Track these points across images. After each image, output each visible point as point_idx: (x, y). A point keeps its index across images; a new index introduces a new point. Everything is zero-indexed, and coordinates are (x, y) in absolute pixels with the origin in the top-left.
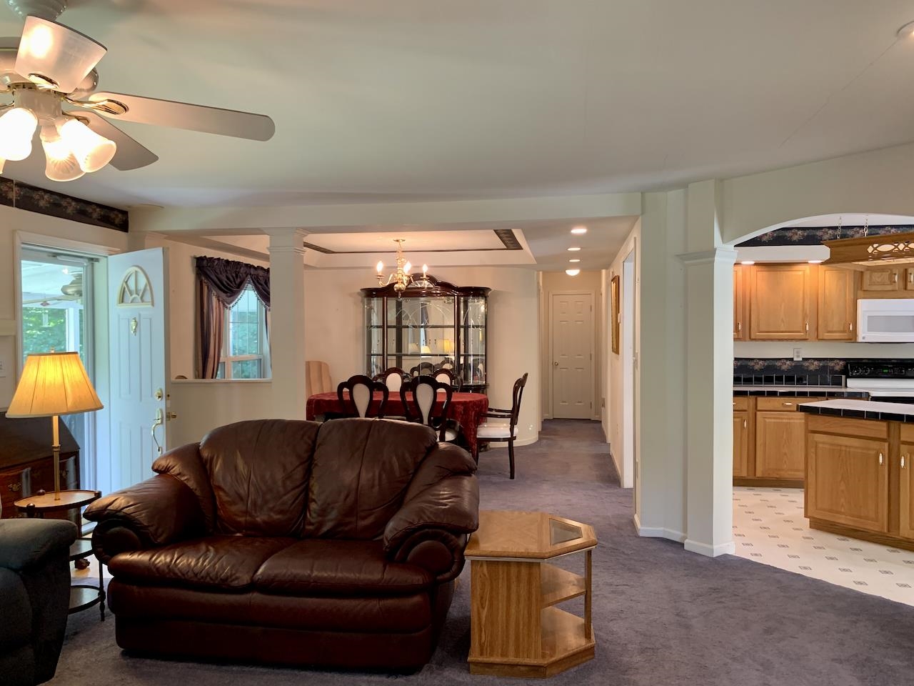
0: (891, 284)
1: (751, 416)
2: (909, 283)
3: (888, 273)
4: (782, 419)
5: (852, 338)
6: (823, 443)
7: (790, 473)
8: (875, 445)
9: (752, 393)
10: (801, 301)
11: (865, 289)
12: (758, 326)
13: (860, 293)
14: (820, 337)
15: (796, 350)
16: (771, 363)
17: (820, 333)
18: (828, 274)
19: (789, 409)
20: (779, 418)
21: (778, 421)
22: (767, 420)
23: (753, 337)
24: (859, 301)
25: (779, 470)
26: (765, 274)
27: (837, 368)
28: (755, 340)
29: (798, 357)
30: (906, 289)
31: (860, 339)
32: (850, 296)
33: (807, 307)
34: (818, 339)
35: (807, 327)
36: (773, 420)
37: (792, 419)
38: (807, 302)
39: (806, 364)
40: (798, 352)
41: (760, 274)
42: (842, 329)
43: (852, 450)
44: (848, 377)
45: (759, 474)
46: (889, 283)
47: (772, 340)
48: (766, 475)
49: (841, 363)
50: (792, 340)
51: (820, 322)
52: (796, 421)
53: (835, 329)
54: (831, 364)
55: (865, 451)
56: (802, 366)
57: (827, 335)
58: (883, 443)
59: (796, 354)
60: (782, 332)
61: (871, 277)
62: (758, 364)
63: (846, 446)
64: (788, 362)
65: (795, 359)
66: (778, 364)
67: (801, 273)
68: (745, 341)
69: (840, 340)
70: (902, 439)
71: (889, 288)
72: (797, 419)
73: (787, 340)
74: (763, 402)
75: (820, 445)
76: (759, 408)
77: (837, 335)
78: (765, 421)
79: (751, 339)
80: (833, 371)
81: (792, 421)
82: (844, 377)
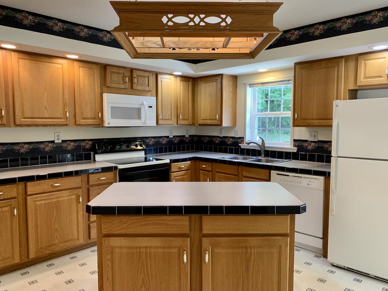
0: (124, 84)
1: (21, 203)
2: (134, 84)
3: (122, 75)
4: (51, 199)
5: (100, 124)
6: (121, 247)
7: (61, 245)
8: (178, 242)
9: (21, 179)
10: (61, 91)
11: (108, 85)
12: (23, 112)
13: (105, 89)
14: (78, 123)
15: (56, 134)
16: (36, 146)
17: (78, 119)
18: (81, 70)
19: (58, 189)
20: (49, 199)
21: (48, 201)
22: (38, 203)
23: (18, 123)
24: (105, 95)
25: (52, 246)
26: (27, 62)
27: (88, 147)
28: (20, 125)
29: (58, 139)
30: (132, 88)
31: (106, 125)
32: (98, 90)
33: (67, 97)
34: (76, 124)
35: (68, 114)
36: (43, 202)
37: (60, 197)
38: (66, 92)
39: (65, 145)
40: (58, 136)
41: (22, 62)
42: (93, 116)
43: (153, 251)
44: (96, 153)
45: (32, 255)
46: (123, 83)
47: (37, 125)
48: (40, 254)
49: (90, 143)
50: (54, 125)
51: (77, 111)
52: (64, 198)
53: (88, 116)
54: (83, 144)
55: (166, 250)
56: (62, 146)
57: (83, 122)
58: (185, 239)
59: (56, 138)
60: (46, 118)
61: (111, 77)
62: (24, 148)
63: (146, 247)
64: (50, 145)
65: (56, 142)
66: (42, 146)
67: (60, 66)
68: (10, 127)
69: (90, 125)
70: (205, 232)
71: (123, 86)
72: (65, 196)
73: (50, 125)
74: (32, 187)
75: (117, 250)
76: (29, 193)
77: (90, 122)
78: (36, 204)
79: (16, 125)
80: (85, 150)
81: (61, 199)
82: (92, 153)
